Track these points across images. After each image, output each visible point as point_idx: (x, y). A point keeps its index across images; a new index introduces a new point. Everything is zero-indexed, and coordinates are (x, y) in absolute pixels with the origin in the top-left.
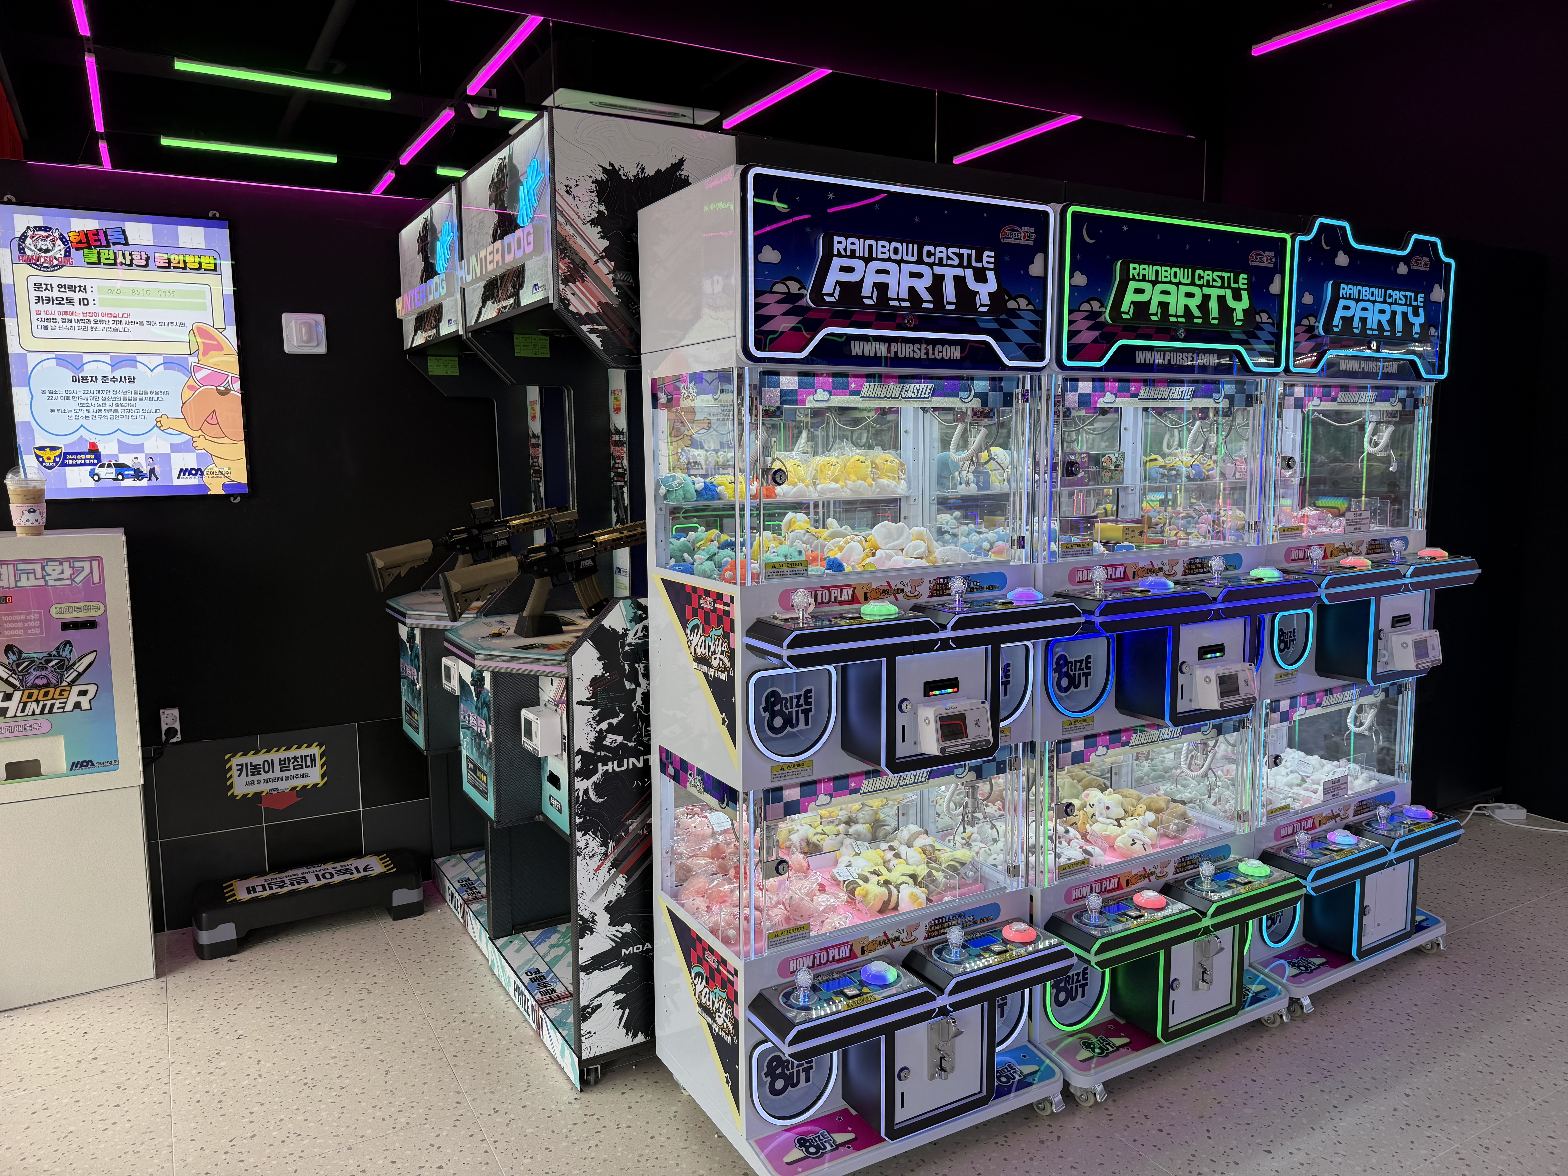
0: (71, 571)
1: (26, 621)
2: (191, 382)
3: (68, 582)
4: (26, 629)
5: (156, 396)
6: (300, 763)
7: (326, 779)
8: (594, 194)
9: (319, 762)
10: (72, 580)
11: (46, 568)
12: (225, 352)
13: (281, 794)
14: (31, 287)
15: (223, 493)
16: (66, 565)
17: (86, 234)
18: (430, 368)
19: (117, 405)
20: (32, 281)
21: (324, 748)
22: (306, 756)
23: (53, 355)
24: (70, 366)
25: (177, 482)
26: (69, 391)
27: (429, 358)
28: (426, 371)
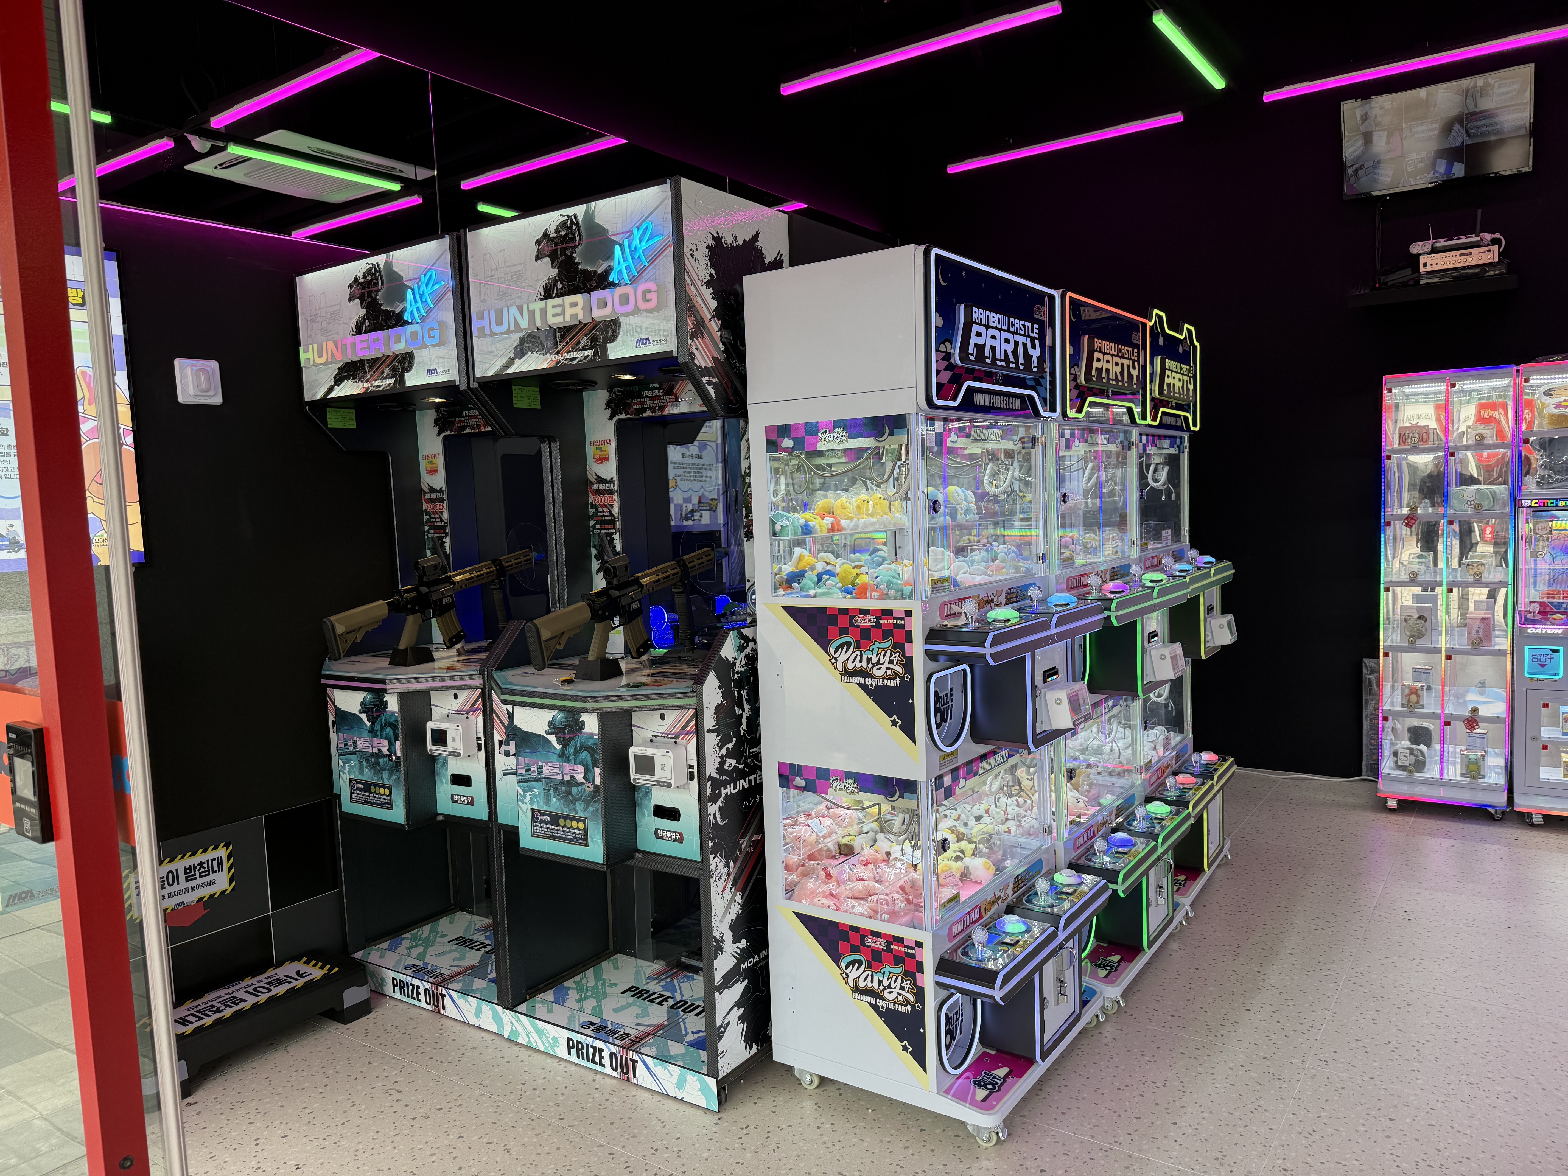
6: (205, 869)
7: (234, 884)
8: (708, 258)
9: (226, 865)
13: (188, 908)
18: (329, 421)
21: (231, 848)
22: (213, 860)
27: (328, 410)
28: (325, 422)
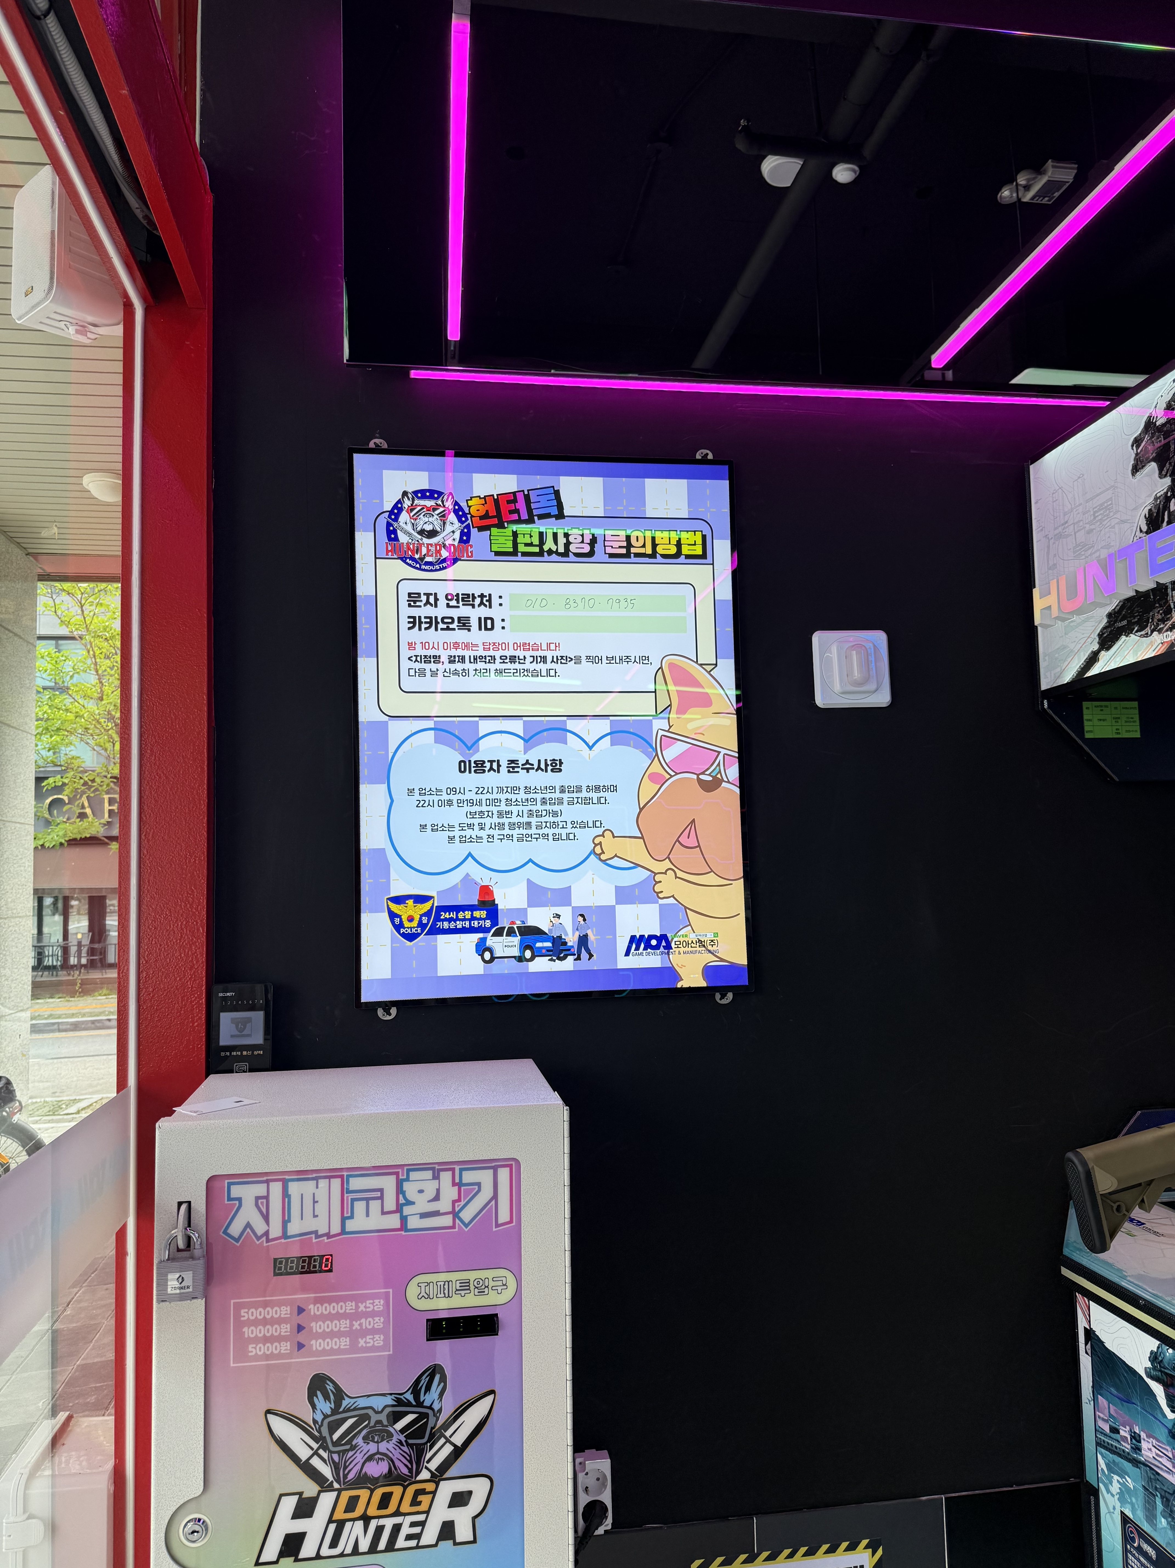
0: (453, 1193)
1: (356, 1316)
2: (656, 768)
3: (447, 1221)
4: (354, 1335)
5: (595, 796)
10: (455, 1214)
11: (406, 1186)
12: (714, 708)
14: (404, 598)
15: (704, 984)
16: (446, 1177)
17: (496, 502)
18: (1087, 726)
19: (530, 814)
20: (406, 588)
21: (880, 1552)
23: (430, 724)
24: (457, 743)
25: (624, 963)
26: (453, 790)
27: (1085, 704)
28: (1080, 730)
